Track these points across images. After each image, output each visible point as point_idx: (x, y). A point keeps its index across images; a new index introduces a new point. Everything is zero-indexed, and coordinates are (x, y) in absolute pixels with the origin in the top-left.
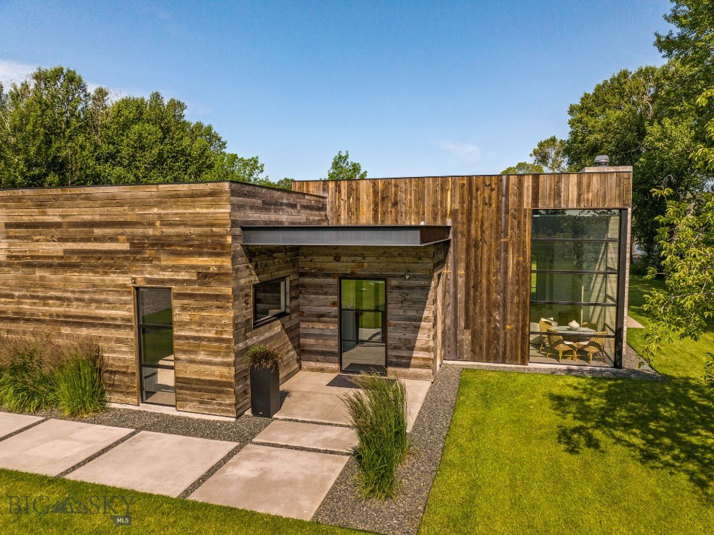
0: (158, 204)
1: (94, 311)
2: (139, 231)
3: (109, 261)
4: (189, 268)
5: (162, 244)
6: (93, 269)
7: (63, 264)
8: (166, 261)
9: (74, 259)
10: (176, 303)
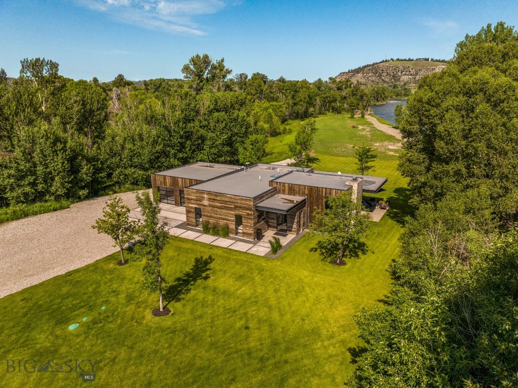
0: (240, 200)
1: (227, 217)
2: (236, 204)
3: (230, 209)
4: (245, 212)
5: (240, 207)
6: (227, 210)
7: (221, 208)
8: (241, 210)
9: (223, 207)
10: (243, 218)
